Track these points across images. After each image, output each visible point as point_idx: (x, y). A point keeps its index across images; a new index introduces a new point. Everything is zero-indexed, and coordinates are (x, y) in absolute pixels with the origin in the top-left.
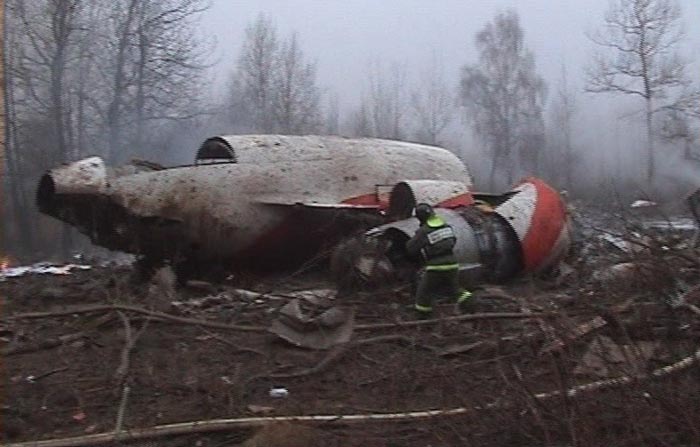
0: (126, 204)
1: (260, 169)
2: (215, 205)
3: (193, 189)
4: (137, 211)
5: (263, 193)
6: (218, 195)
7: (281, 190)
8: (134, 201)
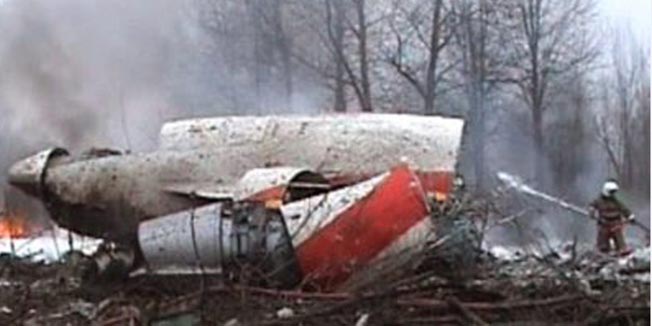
0: (58, 192)
1: (178, 155)
2: (131, 193)
3: (114, 178)
4: (67, 198)
5: (176, 181)
6: (134, 184)
7: (193, 178)
8: (65, 189)
